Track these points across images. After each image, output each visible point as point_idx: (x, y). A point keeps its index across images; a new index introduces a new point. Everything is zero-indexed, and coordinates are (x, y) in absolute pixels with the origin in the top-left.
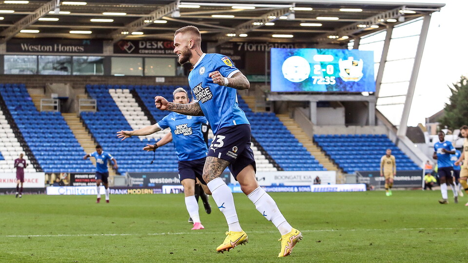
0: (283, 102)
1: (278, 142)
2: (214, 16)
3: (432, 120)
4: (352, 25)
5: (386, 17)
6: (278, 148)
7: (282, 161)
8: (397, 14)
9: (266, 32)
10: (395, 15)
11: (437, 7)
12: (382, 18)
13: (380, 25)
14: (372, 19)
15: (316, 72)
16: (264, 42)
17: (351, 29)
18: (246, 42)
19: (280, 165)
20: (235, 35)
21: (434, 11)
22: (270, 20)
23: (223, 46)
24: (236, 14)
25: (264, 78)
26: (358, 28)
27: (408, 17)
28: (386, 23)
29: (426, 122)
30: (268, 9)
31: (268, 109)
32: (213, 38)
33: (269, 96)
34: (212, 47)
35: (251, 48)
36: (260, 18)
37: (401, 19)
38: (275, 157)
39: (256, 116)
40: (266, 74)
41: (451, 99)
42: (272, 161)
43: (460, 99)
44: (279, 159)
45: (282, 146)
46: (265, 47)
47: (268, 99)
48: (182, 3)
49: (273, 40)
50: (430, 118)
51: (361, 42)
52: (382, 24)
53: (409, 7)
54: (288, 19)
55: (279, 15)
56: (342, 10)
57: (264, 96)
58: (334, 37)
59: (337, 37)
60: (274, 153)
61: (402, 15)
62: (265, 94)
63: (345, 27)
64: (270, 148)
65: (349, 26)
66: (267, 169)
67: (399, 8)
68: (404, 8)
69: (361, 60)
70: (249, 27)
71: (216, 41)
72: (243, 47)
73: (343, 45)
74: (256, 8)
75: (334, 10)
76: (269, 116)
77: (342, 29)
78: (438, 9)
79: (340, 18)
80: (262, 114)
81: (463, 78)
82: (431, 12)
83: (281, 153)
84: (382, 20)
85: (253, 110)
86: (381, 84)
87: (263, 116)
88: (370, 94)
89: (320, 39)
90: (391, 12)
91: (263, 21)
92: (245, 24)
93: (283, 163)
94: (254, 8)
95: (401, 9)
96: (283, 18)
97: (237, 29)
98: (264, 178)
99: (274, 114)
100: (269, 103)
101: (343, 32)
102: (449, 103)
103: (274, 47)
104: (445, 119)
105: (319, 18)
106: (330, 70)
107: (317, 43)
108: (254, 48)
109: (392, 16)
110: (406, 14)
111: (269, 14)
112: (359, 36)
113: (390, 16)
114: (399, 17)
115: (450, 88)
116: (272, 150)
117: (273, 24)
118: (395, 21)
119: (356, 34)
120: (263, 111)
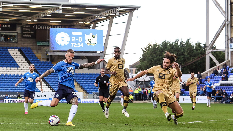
0: (56, 56)
1: (53, 77)
2: (20, 11)
3: (133, 66)
4: (92, 17)
5: (110, 12)
6: (53, 80)
7: (55, 87)
8: (115, 11)
9: (47, 19)
10: (114, 11)
11: (136, 8)
12: (108, 13)
13: (106, 17)
14: (102, 13)
15: (73, 41)
16: (46, 25)
17: (91, 18)
18: (36, 24)
19: (54, 89)
20: (31, 21)
21: (135, 10)
22: (49, 13)
23: (24, 27)
24: (32, 10)
25: (46, 43)
26: (95, 18)
27: (121, 13)
28: (110, 15)
29: (130, 68)
30: (48, 7)
31: (48, 60)
32: (20, 22)
33: (48, 53)
34: (19, 27)
35: (39, 27)
36: (44, 12)
37: (118, 14)
38: (51, 84)
39: (41, 63)
40: (47, 41)
41: (143, 55)
42: (49, 86)
43: (147, 56)
44: (53, 85)
45: (55, 79)
46: (46, 27)
47: (48, 54)
48: (3, 4)
49: (50, 24)
50: (132, 65)
51: (97, 25)
52: (108, 16)
53: (121, 7)
54: (58, 13)
55: (54, 10)
56: (87, 8)
57: (46, 53)
58: (83, 23)
59: (84, 22)
60: (51, 82)
61: (118, 12)
62: (46, 52)
63: (88, 18)
64: (49, 80)
65: (90, 17)
66: (47, 91)
67: (117, 8)
68: (119, 8)
69: (96, 35)
70: (38, 16)
71: (21, 24)
72: (35, 27)
73: (87, 27)
74: (42, 6)
75: (83, 8)
76: (48, 63)
77: (87, 18)
78: (137, 9)
79: (85, 13)
80: (45, 62)
81: (150, 45)
82: (133, 10)
83: (54, 82)
84: (108, 14)
85: (40, 60)
86: (107, 47)
87: (45, 63)
88: (101, 53)
89: (75, 24)
90: (112, 10)
91: (46, 14)
92: (36, 15)
93: (55, 88)
94: (41, 7)
95: (117, 9)
96: (56, 12)
97: (32, 18)
98: (45, 95)
99: (51, 62)
100: (48, 56)
101: (87, 20)
102: (142, 58)
103: (51, 27)
104: (140, 66)
105: (75, 13)
106: (80, 39)
107: (74, 26)
108: (41, 28)
109: (113, 12)
110: (120, 11)
111: (49, 11)
112: (96, 22)
113: (112, 12)
114: (116, 12)
115: (142, 50)
116: (49, 81)
117: (51, 15)
118: (115, 14)
119: (94, 21)
120: (45, 61)
